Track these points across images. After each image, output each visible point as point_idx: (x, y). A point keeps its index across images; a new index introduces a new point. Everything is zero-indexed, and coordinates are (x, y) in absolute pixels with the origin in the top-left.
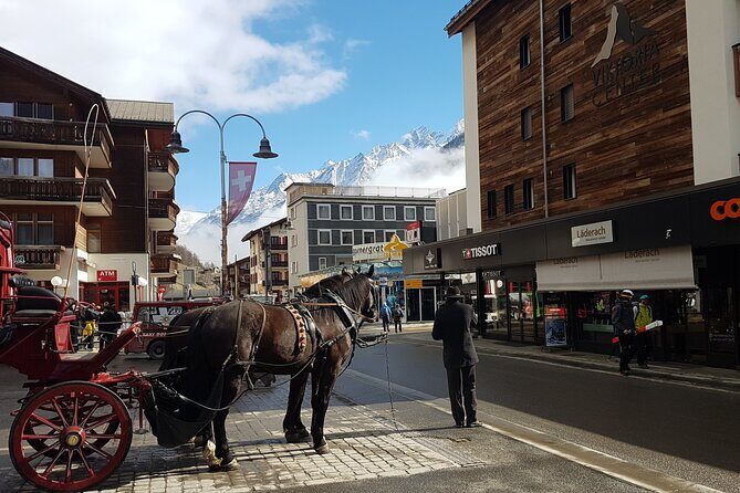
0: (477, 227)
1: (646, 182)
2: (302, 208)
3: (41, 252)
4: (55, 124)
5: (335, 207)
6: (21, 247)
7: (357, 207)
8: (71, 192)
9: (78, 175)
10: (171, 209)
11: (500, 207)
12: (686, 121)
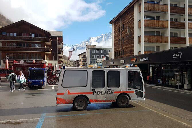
0: (113, 58)
1: (130, 54)
2: (89, 50)
3: (39, 60)
4: (42, 38)
5: (96, 50)
6: (36, 60)
7: (100, 50)
8: (45, 50)
9: (46, 47)
10: (62, 52)
11: (116, 55)
12: (133, 46)
